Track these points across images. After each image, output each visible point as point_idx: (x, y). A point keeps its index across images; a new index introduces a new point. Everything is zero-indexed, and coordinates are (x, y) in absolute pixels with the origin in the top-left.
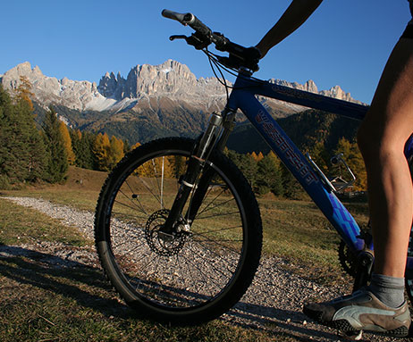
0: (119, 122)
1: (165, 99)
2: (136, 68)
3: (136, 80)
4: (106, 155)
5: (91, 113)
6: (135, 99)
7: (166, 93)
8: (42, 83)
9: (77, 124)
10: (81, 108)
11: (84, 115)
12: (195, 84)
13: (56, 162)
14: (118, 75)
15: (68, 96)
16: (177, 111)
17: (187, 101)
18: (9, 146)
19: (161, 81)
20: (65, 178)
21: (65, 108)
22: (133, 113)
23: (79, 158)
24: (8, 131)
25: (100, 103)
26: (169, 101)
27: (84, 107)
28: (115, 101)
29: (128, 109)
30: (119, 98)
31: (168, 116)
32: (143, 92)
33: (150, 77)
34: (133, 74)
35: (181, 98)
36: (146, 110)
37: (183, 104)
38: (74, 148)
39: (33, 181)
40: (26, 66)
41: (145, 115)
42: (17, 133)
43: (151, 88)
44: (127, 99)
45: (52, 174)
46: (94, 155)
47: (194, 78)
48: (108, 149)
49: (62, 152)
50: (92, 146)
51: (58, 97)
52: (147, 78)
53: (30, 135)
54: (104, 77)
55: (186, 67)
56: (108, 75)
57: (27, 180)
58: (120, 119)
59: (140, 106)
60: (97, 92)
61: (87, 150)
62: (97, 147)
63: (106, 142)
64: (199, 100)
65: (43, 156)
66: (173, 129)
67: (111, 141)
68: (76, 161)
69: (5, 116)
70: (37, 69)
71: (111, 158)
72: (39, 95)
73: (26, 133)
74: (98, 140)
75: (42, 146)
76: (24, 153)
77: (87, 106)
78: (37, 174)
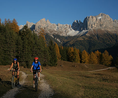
0: (81, 40)
1: (100, 30)
2: (87, 18)
3: (87, 23)
4: (72, 55)
5: (69, 37)
6: (87, 31)
7: (100, 27)
8: (50, 26)
9: (64, 42)
10: (65, 35)
11: (66, 38)
12: (112, 23)
13: (53, 59)
14: (80, 21)
15: (60, 31)
16: (105, 35)
17: (109, 30)
18: (37, 54)
19: (97, 22)
20: (56, 64)
21: (59, 35)
22: (86, 36)
23: (62, 56)
24: (36, 48)
25: (72, 33)
26: (101, 30)
27: (66, 35)
28: (79, 32)
29: (84, 34)
30: (80, 31)
31: (101, 37)
32: (90, 28)
33: (93, 21)
34: (86, 20)
35: (106, 29)
36: (92, 35)
37: (107, 32)
38: (60, 53)
39: (45, 65)
40: (44, 20)
41: (91, 37)
42: (40, 49)
43: (93, 25)
44: (84, 31)
45: (52, 63)
46: (68, 55)
47: (112, 20)
48: (73, 53)
49: (55, 55)
50: (67, 52)
51: (56, 31)
52: (91, 21)
53: (44, 50)
54: (74, 22)
55: (108, 16)
56: (76, 21)
57: (43, 65)
58: (81, 39)
59: (89, 33)
60: (71, 29)
61: (65, 53)
62: (69, 52)
63: (72, 50)
64: (114, 30)
65: (48, 57)
66: (103, 42)
67: (74, 50)
68: (61, 58)
69: (36, 43)
70: (48, 21)
71: (74, 56)
72: (49, 31)
73: (42, 49)
74: (69, 50)
75: (48, 53)
76: (42, 56)
77: (68, 34)
78: (46, 63)
